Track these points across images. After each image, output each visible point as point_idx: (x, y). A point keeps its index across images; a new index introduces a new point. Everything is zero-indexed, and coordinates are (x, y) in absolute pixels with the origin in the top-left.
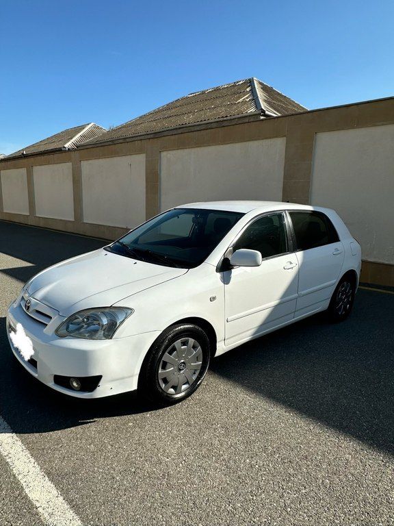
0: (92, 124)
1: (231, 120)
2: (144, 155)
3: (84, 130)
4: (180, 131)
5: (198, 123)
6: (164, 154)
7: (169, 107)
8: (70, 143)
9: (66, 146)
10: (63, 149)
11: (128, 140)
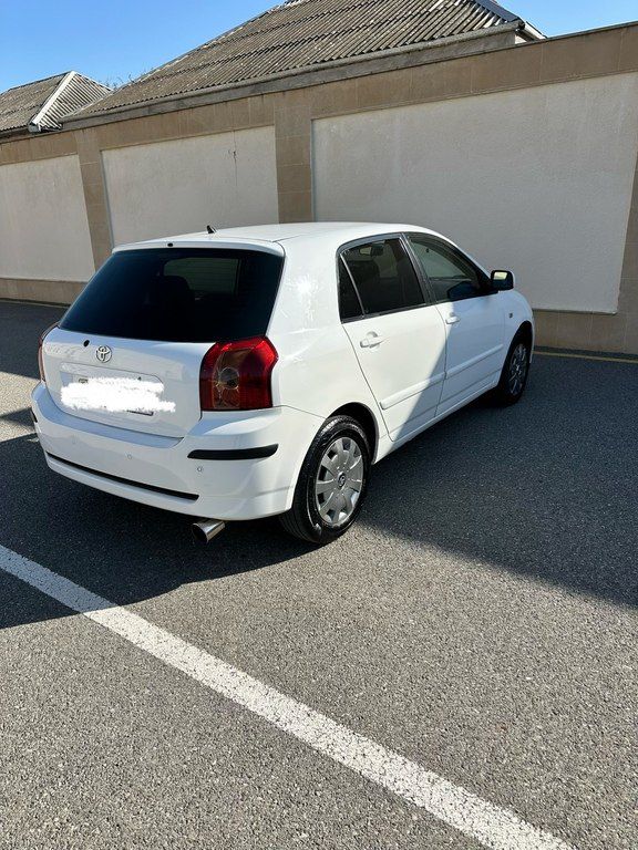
0: (73, 73)
1: (443, 46)
2: (272, 129)
3: (62, 88)
4: (317, 78)
5: (363, 57)
6: (322, 125)
7: (253, 29)
8: (41, 115)
9: (35, 122)
10: (31, 129)
11: (188, 103)
